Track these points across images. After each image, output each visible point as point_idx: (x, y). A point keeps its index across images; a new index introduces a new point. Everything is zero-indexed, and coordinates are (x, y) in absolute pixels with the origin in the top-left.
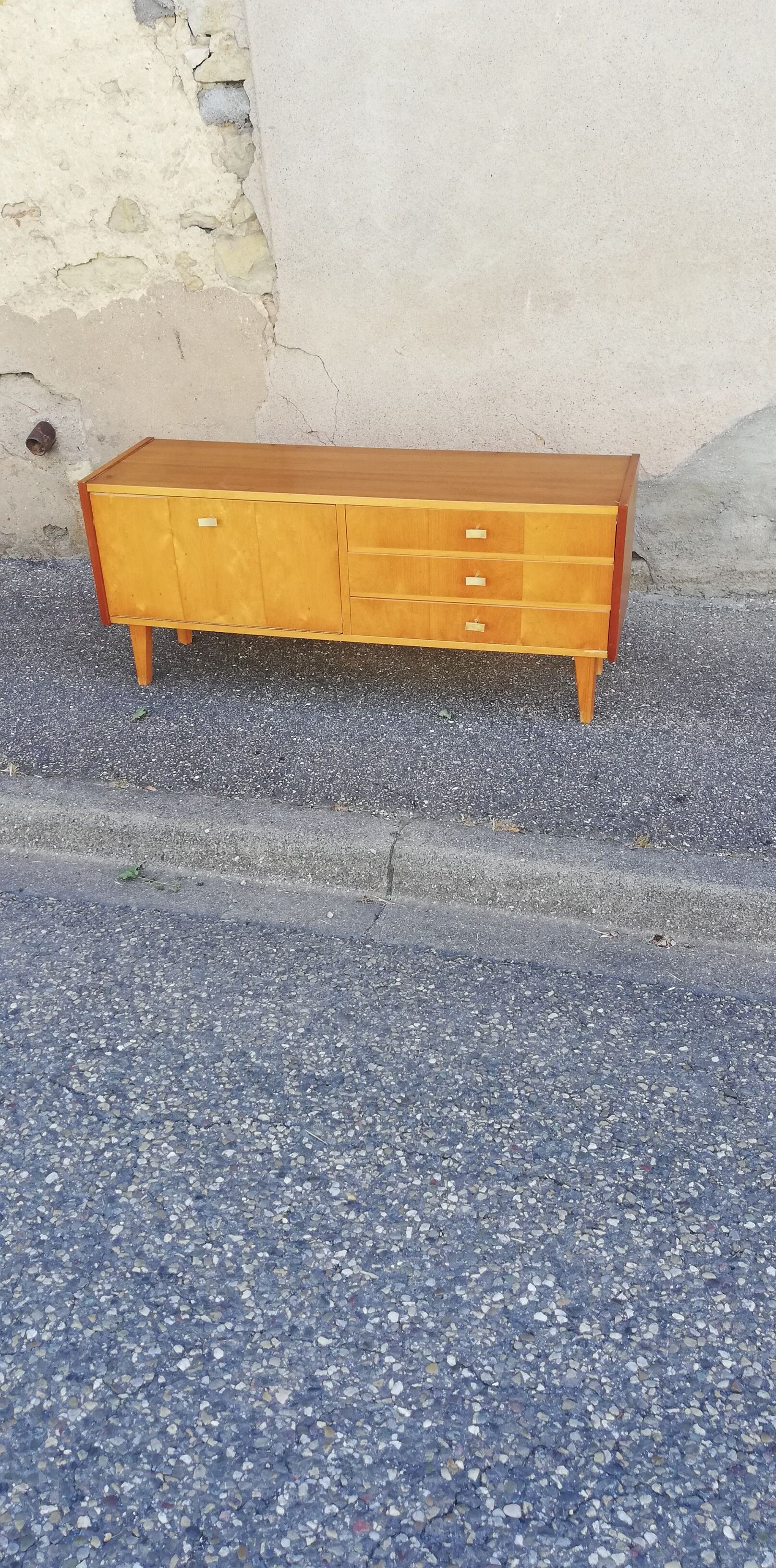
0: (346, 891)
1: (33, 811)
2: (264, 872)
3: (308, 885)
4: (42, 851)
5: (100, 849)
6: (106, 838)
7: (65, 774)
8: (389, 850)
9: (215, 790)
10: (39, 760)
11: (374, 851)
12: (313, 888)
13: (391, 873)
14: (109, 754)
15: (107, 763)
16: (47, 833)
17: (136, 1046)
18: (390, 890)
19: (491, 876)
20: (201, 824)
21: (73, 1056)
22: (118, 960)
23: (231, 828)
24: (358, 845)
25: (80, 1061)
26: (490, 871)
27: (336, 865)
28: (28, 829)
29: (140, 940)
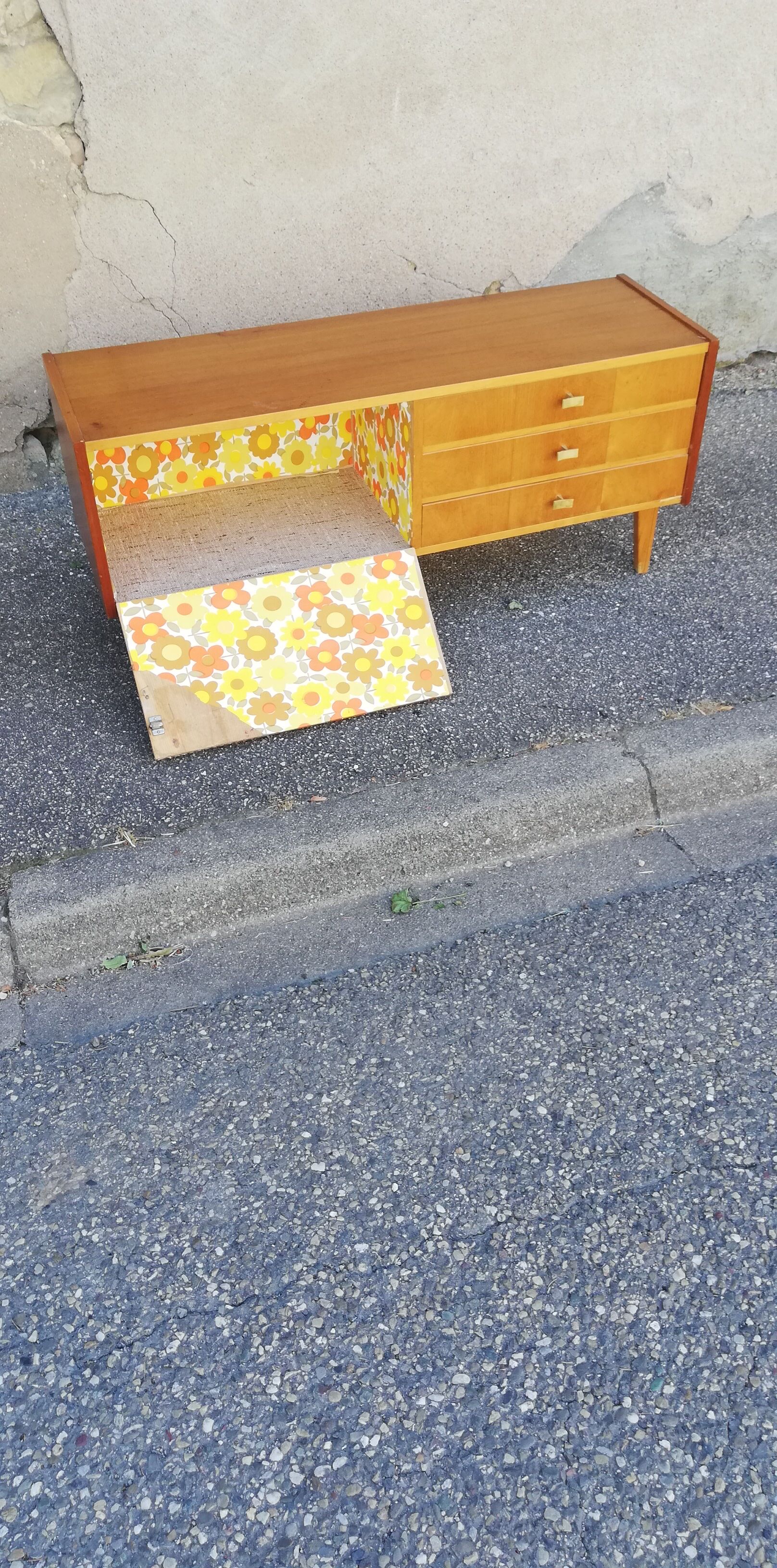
0: (615, 832)
2: (523, 844)
3: (574, 840)
4: (252, 920)
5: (324, 890)
6: (327, 875)
7: (201, 819)
8: (644, 773)
9: (391, 773)
10: (147, 815)
11: (631, 780)
12: (581, 841)
13: (654, 795)
14: (222, 776)
15: (234, 787)
16: (250, 897)
17: (719, 1088)
18: (657, 813)
19: (749, 763)
20: (434, 819)
21: (686, 1131)
22: (548, 1006)
23: (473, 810)
24: (612, 780)
25: (701, 1133)
26: (747, 758)
27: (596, 808)
28: (224, 902)
29: (530, 974)
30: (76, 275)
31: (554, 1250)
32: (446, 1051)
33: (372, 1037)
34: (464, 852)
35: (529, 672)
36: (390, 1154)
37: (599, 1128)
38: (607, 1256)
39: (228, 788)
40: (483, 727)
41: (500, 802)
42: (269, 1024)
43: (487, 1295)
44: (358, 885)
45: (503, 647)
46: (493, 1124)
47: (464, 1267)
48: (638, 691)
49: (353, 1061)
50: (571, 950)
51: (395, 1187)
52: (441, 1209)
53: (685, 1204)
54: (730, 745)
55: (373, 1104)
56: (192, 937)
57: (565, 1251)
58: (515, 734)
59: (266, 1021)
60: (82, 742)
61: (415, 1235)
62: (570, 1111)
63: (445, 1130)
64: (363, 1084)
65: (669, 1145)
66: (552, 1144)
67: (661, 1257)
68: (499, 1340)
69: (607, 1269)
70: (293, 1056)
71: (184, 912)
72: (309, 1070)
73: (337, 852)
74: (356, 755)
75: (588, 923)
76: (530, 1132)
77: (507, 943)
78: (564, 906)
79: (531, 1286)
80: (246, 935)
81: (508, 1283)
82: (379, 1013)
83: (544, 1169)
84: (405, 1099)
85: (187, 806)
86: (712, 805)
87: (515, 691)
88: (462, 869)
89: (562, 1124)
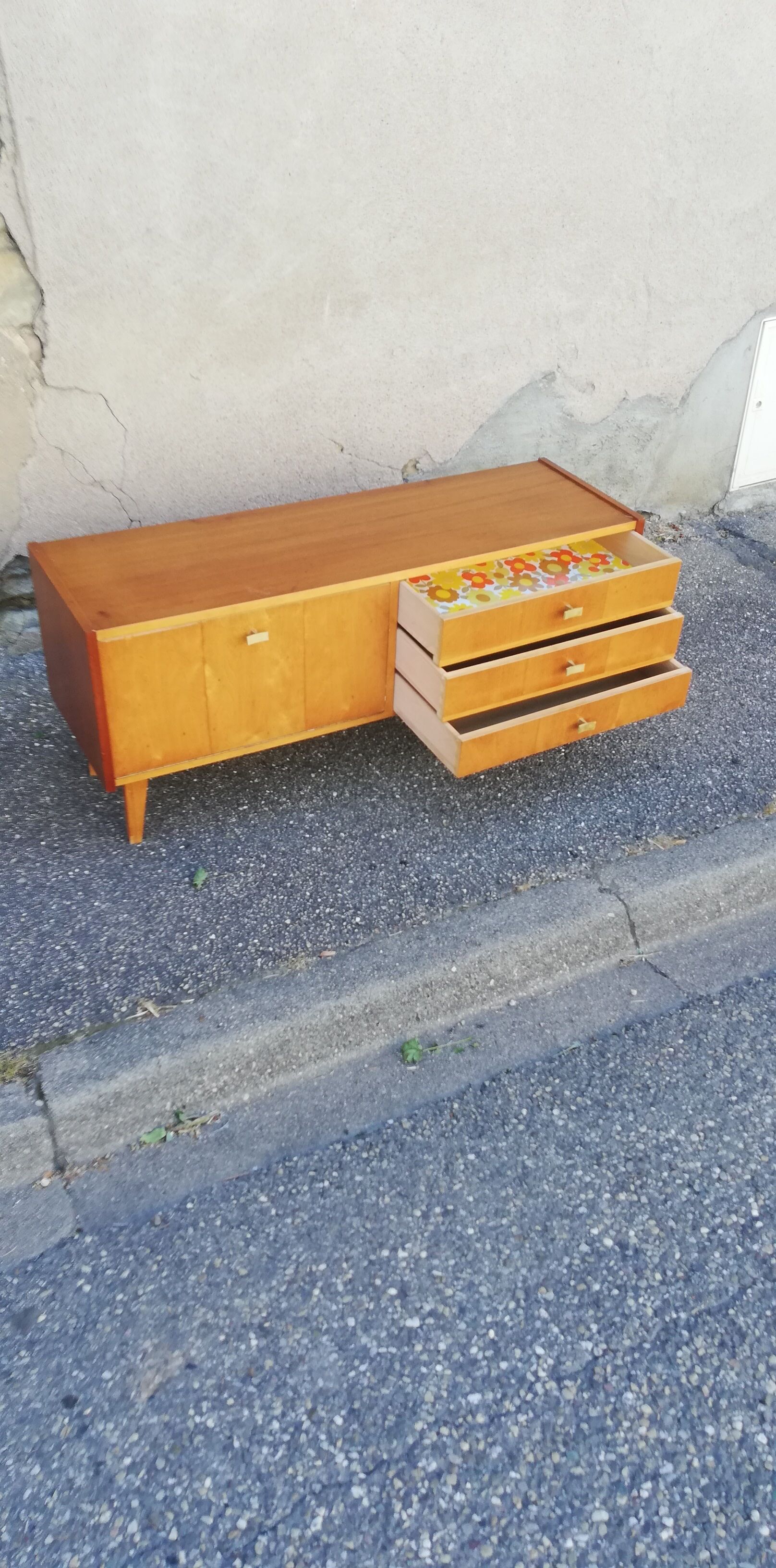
0: (602, 964)
1: (252, 1041)
2: (523, 982)
3: (567, 975)
4: (282, 1080)
5: (347, 1043)
6: (349, 1028)
7: (219, 982)
8: (623, 907)
9: (392, 923)
10: (165, 983)
11: (611, 915)
12: (573, 975)
13: (632, 926)
14: (231, 938)
15: (245, 948)
16: (279, 1057)
17: (761, 1202)
18: (637, 944)
19: (711, 891)
20: (442, 965)
21: (742, 1247)
22: (587, 1139)
23: (474, 955)
24: (596, 916)
25: (756, 1247)
26: (709, 887)
27: (584, 943)
28: (254, 1064)
29: (562, 1109)
30: (30, 462)
31: (654, 1378)
32: (503, 1194)
33: (430, 1188)
34: (471, 995)
35: (498, 818)
36: (478, 1301)
37: (665, 1254)
38: (703, 1378)
39: (239, 950)
40: (468, 873)
41: (500, 944)
42: (327, 1183)
43: (603, 1430)
44: (377, 1035)
45: (469, 795)
46: (566, 1260)
47: (575, 1405)
48: (600, 830)
49: (418, 1213)
50: (593, 1083)
51: (492, 1334)
52: (540, 1351)
53: (760, 1317)
54: (692, 876)
55: (449, 1253)
56: (226, 1102)
57: (664, 1377)
58: (498, 878)
59: (323, 1181)
60: (84, 914)
61: (522, 1380)
62: (634, 1241)
63: (524, 1271)
64: (434, 1234)
65: (731, 1263)
66: (626, 1274)
67: (751, 1372)
68: (626, 1472)
69: (706, 1390)
70: (359, 1214)
71: (216, 1078)
72: (378, 1226)
73: (358, 1006)
74: (356, 908)
75: (602, 1054)
76: (603, 1265)
77: (532, 1081)
78: (574, 1040)
79: (641, 1415)
80: (279, 1095)
81: (620, 1415)
82: (430, 1163)
83: (625, 1299)
84: (478, 1245)
85: (202, 971)
86: (682, 932)
87: (489, 837)
88: (471, 1011)
89: (630, 1252)
